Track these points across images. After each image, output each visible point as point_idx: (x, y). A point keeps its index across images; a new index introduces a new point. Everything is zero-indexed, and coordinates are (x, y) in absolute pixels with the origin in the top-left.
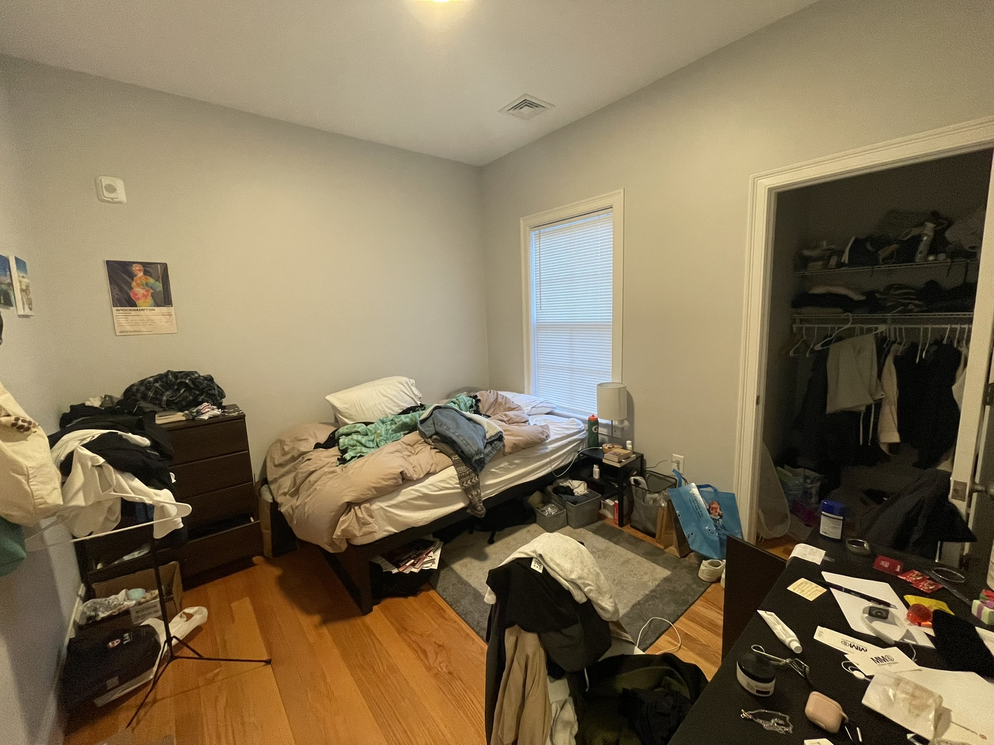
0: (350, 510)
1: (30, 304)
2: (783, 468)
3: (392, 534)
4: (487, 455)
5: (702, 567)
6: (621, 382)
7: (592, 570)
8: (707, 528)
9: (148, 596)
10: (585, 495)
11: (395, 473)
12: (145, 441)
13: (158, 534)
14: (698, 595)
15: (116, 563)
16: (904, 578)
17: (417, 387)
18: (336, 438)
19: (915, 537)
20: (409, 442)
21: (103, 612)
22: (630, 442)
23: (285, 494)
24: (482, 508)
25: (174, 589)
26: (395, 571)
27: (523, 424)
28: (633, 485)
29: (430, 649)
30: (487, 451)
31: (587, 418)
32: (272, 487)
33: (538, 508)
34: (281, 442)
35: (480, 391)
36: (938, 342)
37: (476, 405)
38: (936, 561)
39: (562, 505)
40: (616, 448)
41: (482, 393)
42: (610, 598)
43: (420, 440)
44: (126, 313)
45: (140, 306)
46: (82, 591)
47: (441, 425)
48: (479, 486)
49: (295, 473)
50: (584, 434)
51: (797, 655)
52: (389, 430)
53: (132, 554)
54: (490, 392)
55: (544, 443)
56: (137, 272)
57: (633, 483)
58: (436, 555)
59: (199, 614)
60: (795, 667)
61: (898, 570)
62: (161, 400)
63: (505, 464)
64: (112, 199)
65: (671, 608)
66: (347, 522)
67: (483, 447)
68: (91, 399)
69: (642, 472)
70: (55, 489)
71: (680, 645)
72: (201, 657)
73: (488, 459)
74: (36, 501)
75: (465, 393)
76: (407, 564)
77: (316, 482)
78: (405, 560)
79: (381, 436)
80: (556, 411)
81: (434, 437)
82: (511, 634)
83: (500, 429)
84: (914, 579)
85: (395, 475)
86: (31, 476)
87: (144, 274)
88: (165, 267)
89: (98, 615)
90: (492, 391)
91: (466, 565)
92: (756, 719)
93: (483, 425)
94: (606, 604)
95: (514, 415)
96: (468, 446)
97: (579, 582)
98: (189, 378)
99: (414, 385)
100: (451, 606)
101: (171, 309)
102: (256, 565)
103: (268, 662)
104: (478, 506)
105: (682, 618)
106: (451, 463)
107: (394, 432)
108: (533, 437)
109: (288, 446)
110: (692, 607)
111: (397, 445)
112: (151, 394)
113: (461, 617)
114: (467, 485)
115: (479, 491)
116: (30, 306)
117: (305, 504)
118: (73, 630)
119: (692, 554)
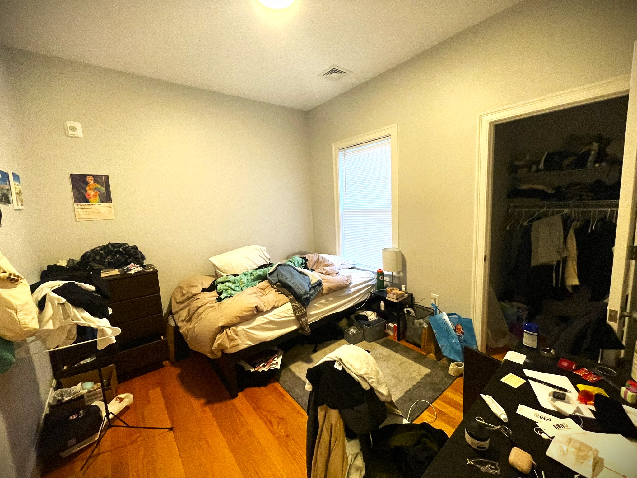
0: (223, 331)
1: (22, 202)
2: (504, 302)
3: (250, 346)
4: (311, 295)
5: (451, 367)
6: (397, 247)
7: (374, 369)
8: (453, 341)
9: (96, 387)
10: (375, 320)
11: (252, 307)
12: (92, 288)
13: (100, 347)
14: (448, 385)
15: (76, 365)
16: (577, 373)
17: (267, 252)
18: (215, 285)
19: (585, 346)
20: (262, 288)
21: (66, 397)
22: (404, 286)
23: (183, 321)
24: (308, 329)
25: (112, 383)
26: (252, 370)
27: (335, 275)
28: (406, 314)
29: (274, 420)
30: (311, 292)
31: (376, 271)
32: (175, 316)
33: (345, 329)
34: (181, 288)
35: (308, 254)
36: (603, 220)
37: (305, 263)
38: (599, 362)
39: (360, 328)
40: (395, 290)
41: (308, 256)
42: (386, 386)
43: (268, 286)
44: (82, 207)
45: (92, 203)
46: (54, 383)
47: (282, 276)
48: (306, 315)
49: (189, 308)
50: (375, 281)
51: (505, 424)
52: (249, 279)
53: (86, 360)
54: (314, 255)
55: (348, 287)
56: (90, 181)
57: (406, 312)
58: (279, 360)
59: (128, 399)
60: (503, 431)
61: (573, 368)
62: (104, 262)
63: (323, 301)
64: (74, 135)
65: (430, 394)
66: (221, 339)
67: (308, 290)
68: (61, 261)
69: (412, 305)
70: (34, 318)
71: (436, 417)
72: (128, 426)
73: (312, 297)
74: (22, 326)
75: (299, 255)
76: (260, 366)
77: (202, 313)
78: (259, 363)
79: (244, 283)
80: (356, 267)
81: (278, 284)
82: (321, 410)
83: (320, 278)
84: (584, 374)
85: (252, 308)
86: (18, 311)
87: (94, 182)
88: (107, 177)
89: (64, 399)
90: (315, 254)
91: (298, 366)
92: (477, 465)
93: (308, 276)
94: (383, 390)
95: (330, 269)
96: (299, 290)
97: (365, 376)
98: (122, 247)
99: (266, 250)
100: (288, 392)
101: (110, 204)
102: (164, 366)
103: (171, 429)
104: (306, 328)
105: (437, 400)
106: (288, 300)
107: (252, 281)
108: (341, 283)
109: (185, 290)
110: (444, 393)
111: (254, 289)
112: (98, 258)
113: (295, 400)
114: (299, 315)
115: (306, 318)
116: (22, 203)
117: (195, 327)
118: (48, 408)
119: (445, 358)
